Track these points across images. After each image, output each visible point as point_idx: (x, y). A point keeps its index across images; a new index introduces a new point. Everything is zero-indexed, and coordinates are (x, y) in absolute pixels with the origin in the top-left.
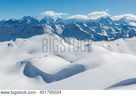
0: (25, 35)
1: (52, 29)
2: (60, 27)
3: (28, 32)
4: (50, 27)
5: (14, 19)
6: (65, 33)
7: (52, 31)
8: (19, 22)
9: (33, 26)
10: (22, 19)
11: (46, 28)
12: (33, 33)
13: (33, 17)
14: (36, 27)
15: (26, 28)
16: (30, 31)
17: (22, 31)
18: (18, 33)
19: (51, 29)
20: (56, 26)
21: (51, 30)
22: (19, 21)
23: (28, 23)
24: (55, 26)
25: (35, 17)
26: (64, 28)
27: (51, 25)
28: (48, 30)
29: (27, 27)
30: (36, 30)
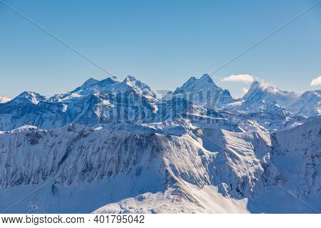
0: (70, 183)
1: (204, 150)
2: (247, 139)
3: (88, 168)
4: (198, 144)
5: (38, 96)
6: (274, 171)
7: (204, 161)
8: (60, 112)
9: (114, 138)
10: (76, 95)
11: (174, 149)
12: (110, 173)
13: (129, 83)
14: (126, 141)
15: (77, 145)
16: (95, 164)
17: (58, 160)
18: (38, 172)
19: (201, 153)
20: (228, 135)
21: (198, 159)
22: (60, 105)
23: (98, 113)
24: (222, 135)
25: (139, 84)
26: (270, 144)
27: (200, 132)
28: (187, 158)
29: (85, 141)
30: (125, 157)
